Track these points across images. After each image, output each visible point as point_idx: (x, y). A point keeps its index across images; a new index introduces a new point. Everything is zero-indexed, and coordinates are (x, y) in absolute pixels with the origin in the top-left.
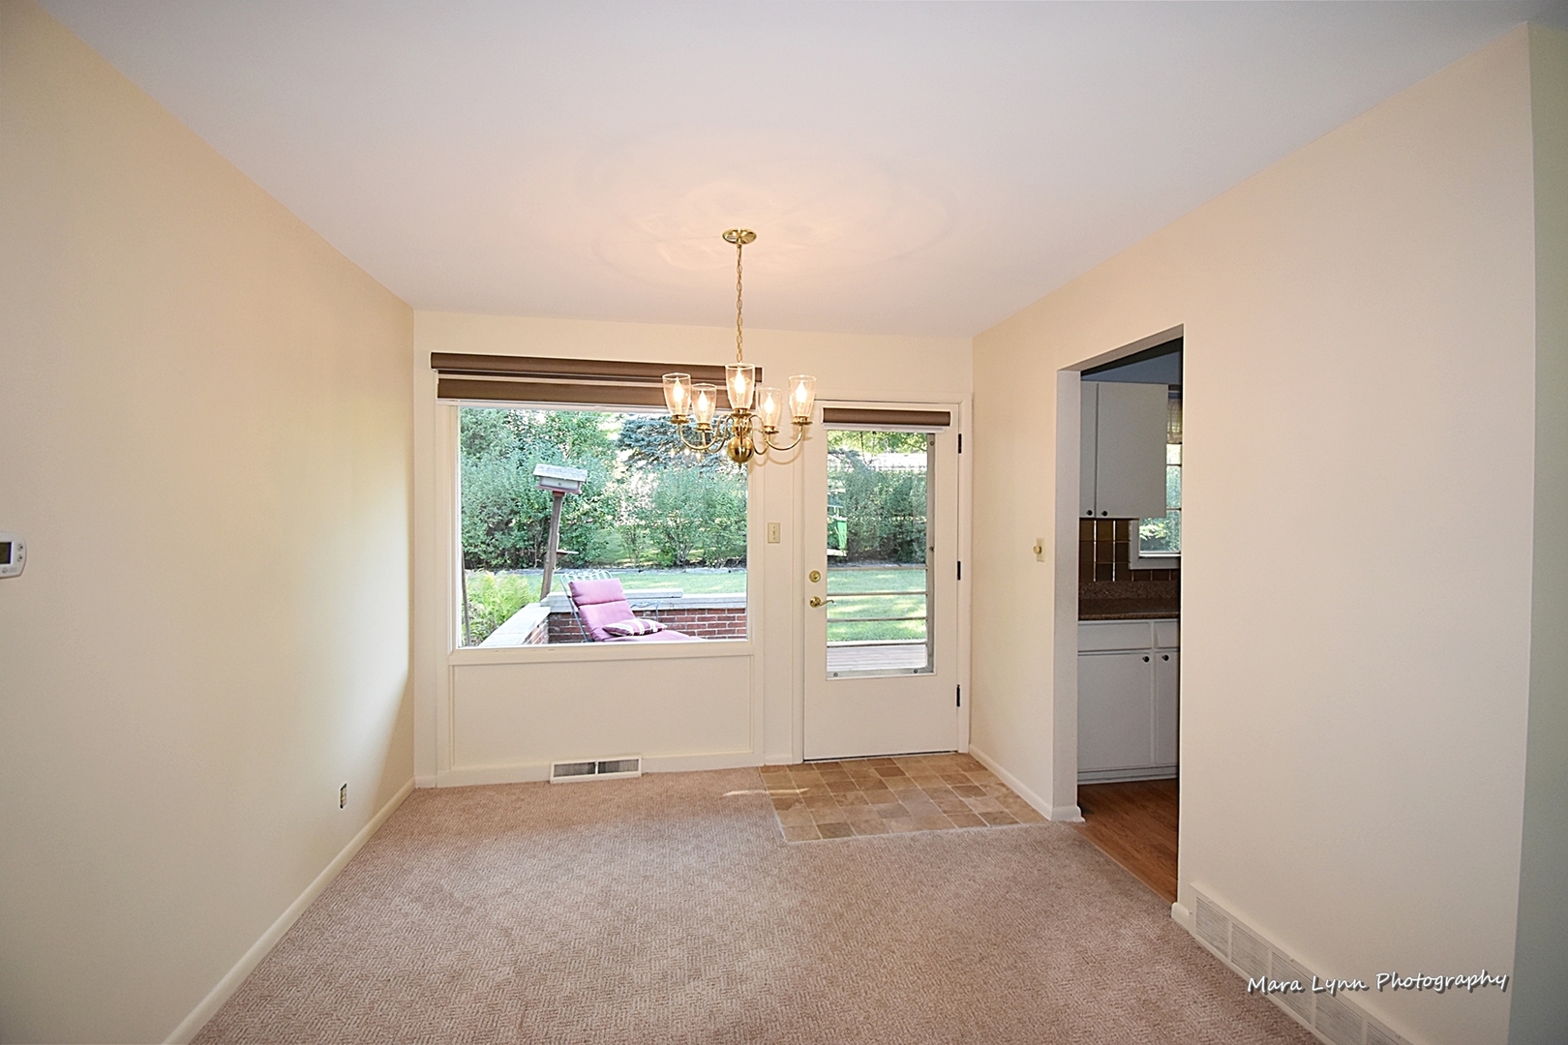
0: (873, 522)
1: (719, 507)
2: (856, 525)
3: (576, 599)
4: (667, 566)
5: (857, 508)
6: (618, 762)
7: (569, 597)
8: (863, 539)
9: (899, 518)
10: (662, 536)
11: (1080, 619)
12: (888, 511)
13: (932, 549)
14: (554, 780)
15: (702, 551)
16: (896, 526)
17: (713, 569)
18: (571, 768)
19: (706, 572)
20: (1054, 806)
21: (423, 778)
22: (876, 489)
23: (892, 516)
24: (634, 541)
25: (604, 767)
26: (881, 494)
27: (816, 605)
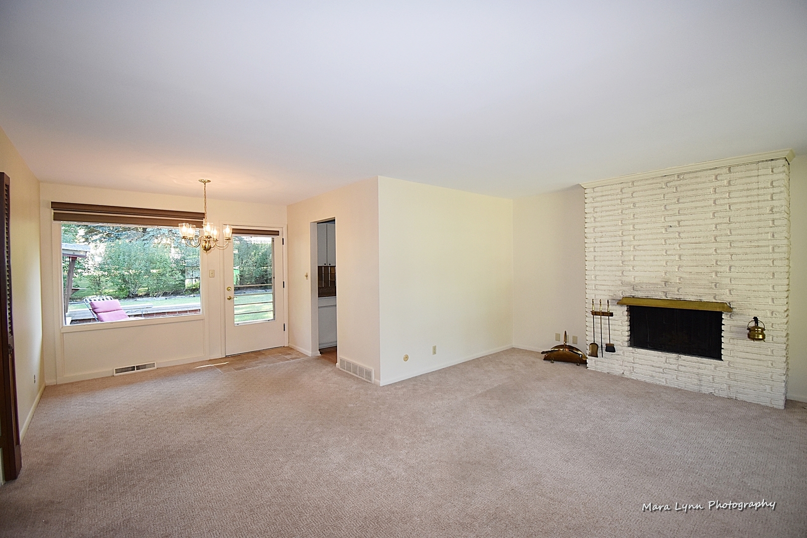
0: (252, 270)
1: (158, 263)
2: (242, 271)
3: (94, 310)
4: (124, 298)
5: (242, 263)
6: (145, 365)
7: (90, 310)
8: (246, 278)
9: (265, 268)
10: (120, 281)
11: (319, 297)
12: (259, 264)
13: (274, 278)
14: (115, 374)
15: (147, 288)
16: (264, 271)
17: (154, 298)
18: (124, 369)
19: (150, 300)
20: (312, 351)
21: (49, 381)
22: (253, 253)
23: (261, 266)
24: (99, 284)
25: (138, 368)
26: (255, 255)
27: (230, 299)
